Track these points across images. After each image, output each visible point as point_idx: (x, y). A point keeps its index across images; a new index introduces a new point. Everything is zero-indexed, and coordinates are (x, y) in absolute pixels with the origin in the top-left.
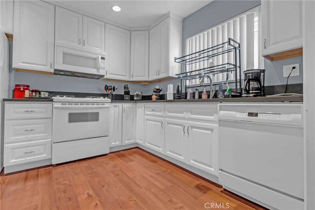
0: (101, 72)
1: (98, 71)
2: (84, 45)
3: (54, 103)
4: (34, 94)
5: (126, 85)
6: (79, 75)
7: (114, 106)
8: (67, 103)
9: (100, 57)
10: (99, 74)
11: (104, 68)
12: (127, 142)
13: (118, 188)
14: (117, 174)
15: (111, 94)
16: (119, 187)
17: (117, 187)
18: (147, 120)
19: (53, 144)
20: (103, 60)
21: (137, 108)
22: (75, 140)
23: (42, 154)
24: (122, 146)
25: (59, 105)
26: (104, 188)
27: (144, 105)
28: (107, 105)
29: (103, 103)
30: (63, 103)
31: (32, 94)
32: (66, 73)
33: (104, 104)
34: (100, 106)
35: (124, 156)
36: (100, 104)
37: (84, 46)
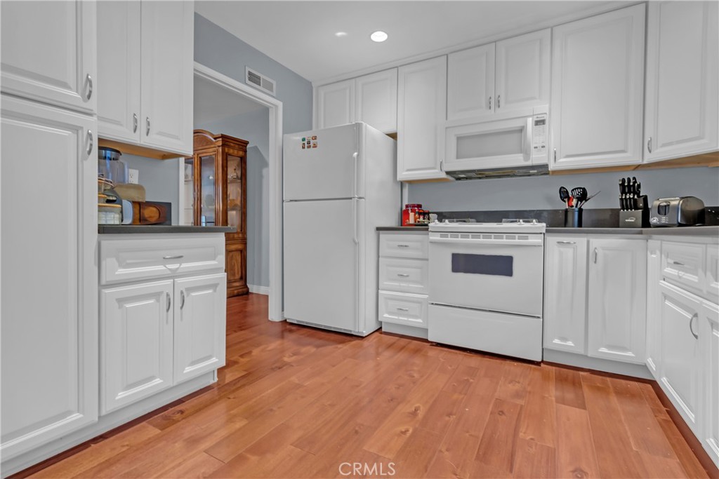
0: (536, 159)
1: (527, 158)
2: (499, 106)
3: (430, 233)
4: (421, 219)
5: (629, 179)
6: (491, 173)
7: (558, 242)
8: (449, 234)
9: (530, 122)
10: (529, 163)
11: (543, 147)
12: (604, 350)
13: (467, 434)
14: (502, 412)
15: (577, 209)
16: (471, 435)
17: (468, 432)
18: (666, 297)
19: (429, 305)
20: (540, 127)
21: (649, 253)
22: (451, 306)
23: (416, 317)
24: (586, 356)
25: (435, 237)
26: (447, 418)
27: (661, 243)
28: (534, 240)
29: (524, 235)
30: (444, 233)
31: (419, 218)
32: (470, 174)
33: (527, 238)
34: (517, 241)
35: (576, 384)
36: (517, 237)
37: (497, 108)
